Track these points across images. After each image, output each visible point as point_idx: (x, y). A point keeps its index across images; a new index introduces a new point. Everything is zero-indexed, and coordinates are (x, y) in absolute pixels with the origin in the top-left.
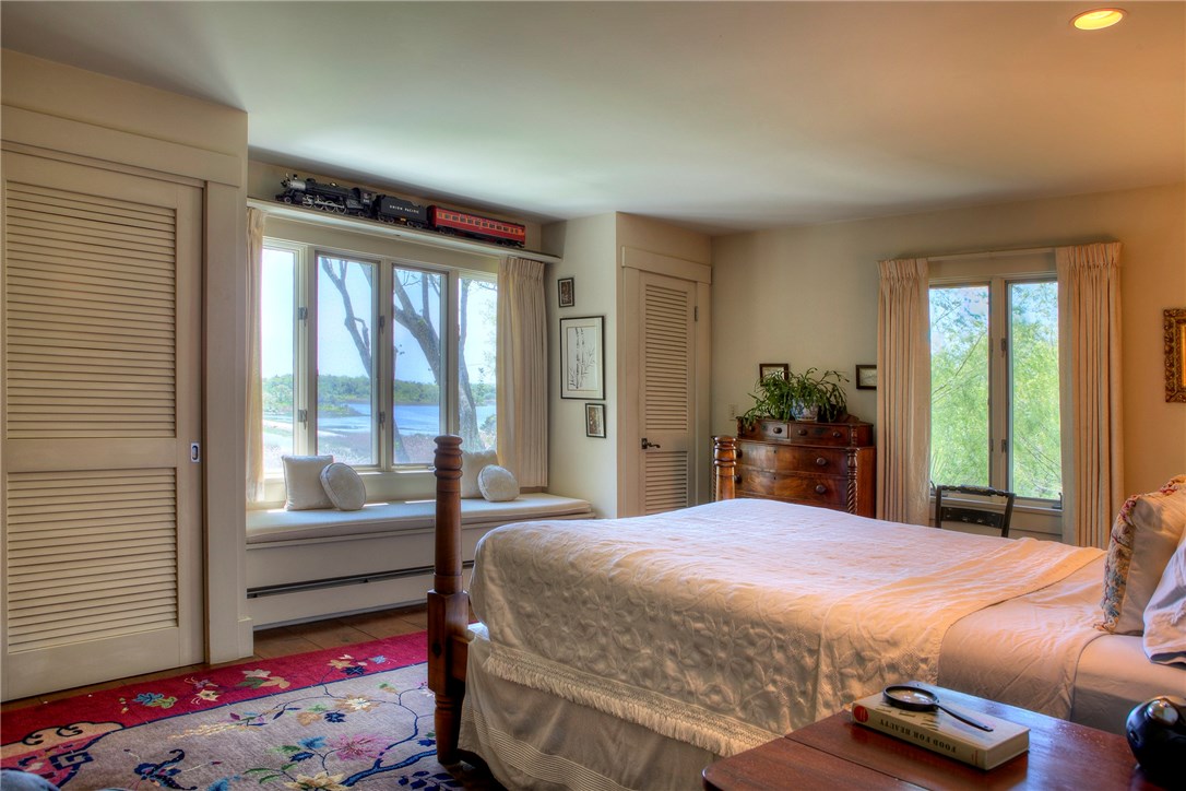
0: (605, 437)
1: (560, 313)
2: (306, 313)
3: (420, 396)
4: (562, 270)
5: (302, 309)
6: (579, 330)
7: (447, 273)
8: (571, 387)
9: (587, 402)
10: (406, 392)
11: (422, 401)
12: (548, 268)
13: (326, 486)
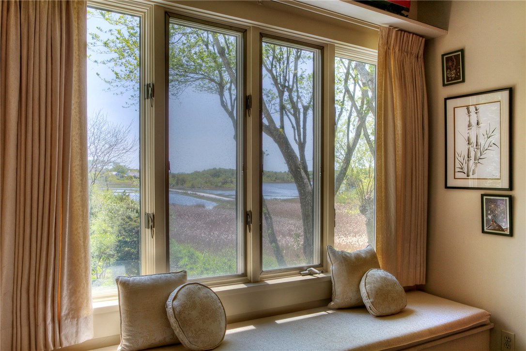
0: (511, 234)
1: (443, 92)
2: (153, 90)
3: (276, 178)
4: (448, 43)
5: (148, 86)
6: (472, 109)
7: (321, 48)
8: (458, 175)
9: (483, 192)
10: (268, 177)
11: (277, 181)
12: (429, 43)
13: (172, 320)
